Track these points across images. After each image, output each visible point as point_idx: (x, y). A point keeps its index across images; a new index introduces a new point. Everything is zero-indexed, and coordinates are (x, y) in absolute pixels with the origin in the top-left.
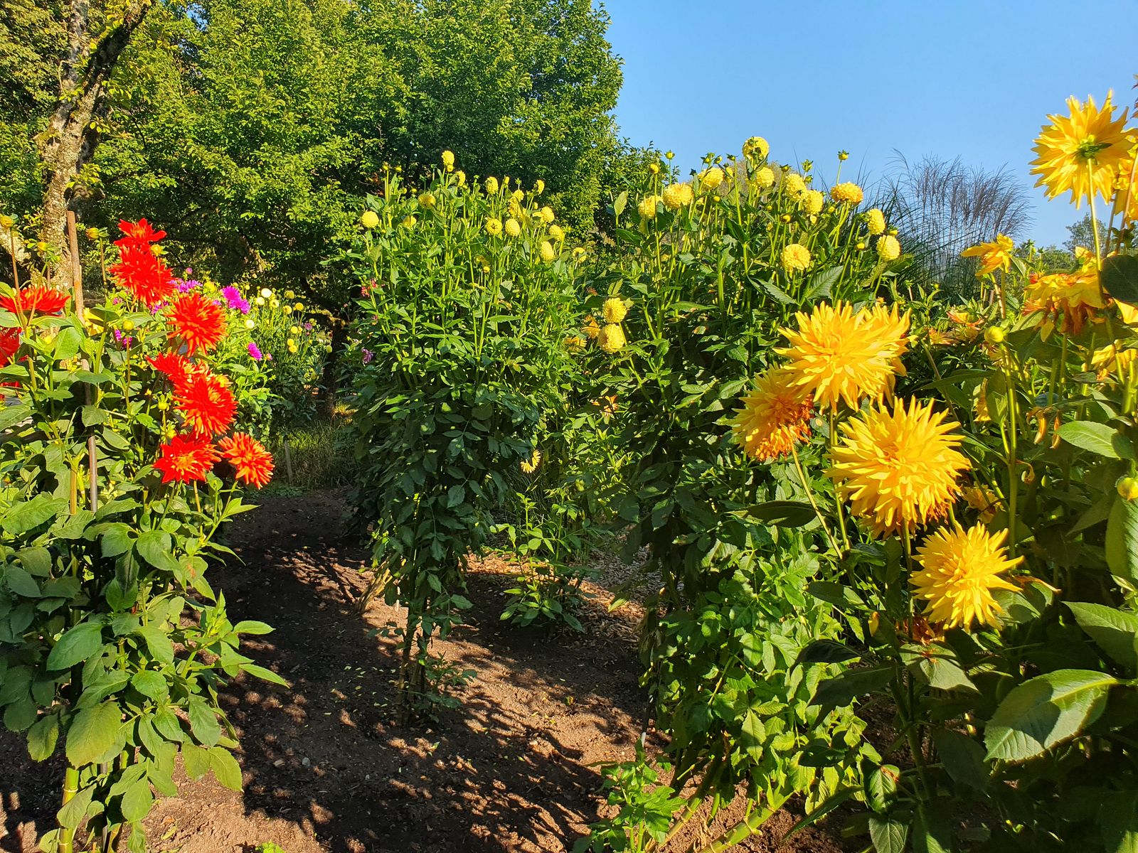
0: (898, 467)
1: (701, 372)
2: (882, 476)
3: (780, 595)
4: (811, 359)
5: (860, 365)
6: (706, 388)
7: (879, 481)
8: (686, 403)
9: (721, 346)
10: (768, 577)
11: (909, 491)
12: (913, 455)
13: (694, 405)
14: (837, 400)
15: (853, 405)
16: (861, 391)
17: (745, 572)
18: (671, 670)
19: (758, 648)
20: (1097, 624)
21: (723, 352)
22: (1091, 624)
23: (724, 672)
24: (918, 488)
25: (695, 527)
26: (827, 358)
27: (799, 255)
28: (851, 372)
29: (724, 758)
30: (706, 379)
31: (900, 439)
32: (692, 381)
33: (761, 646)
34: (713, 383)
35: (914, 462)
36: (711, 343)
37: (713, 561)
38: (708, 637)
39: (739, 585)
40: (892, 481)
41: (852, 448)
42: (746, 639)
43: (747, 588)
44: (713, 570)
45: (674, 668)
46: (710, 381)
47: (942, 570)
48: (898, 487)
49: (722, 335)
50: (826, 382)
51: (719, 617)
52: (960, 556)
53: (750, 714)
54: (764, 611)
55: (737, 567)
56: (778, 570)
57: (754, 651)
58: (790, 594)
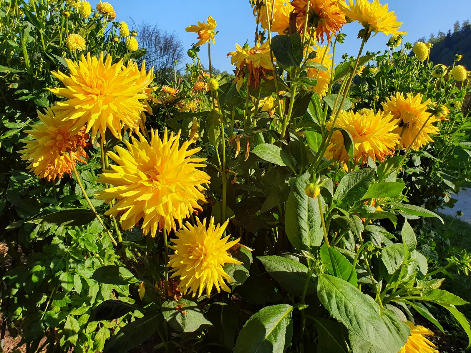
0: (160, 188)
1: (18, 114)
2: (146, 197)
3: (83, 247)
4: (81, 97)
5: (121, 103)
6: (23, 125)
7: (144, 202)
8: (9, 134)
9: (30, 97)
10: (74, 238)
11: (171, 208)
12: (170, 176)
13: (15, 136)
14: (104, 132)
15: (117, 135)
16: (123, 124)
17: (60, 237)
18: (16, 302)
19: (71, 280)
20: (277, 270)
21: (31, 101)
22: (274, 270)
23: (51, 297)
24: (176, 204)
25: (22, 216)
26: (95, 97)
27: (79, 41)
28: (115, 109)
29: (55, 343)
30: (23, 119)
31: (159, 163)
32: (12, 120)
33: (73, 279)
34: (28, 121)
35: (172, 182)
36: (23, 94)
37: (38, 234)
38: (37, 283)
39: (57, 246)
40: (156, 200)
41: (119, 173)
42: (63, 276)
43: (62, 246)
44: (38, 239)
45: (18, 300)
46: (26, 120)
47: (191, 257)
48: (161, 205)
49: (30, 90)
50: (95, 117)
51: (44, 268)
52: (203, 245)
53: (69, 317)
54: (73, 258)
55: (54, 235)
56: (80, 232)
57: (68, 283)
58: (89, 245)
